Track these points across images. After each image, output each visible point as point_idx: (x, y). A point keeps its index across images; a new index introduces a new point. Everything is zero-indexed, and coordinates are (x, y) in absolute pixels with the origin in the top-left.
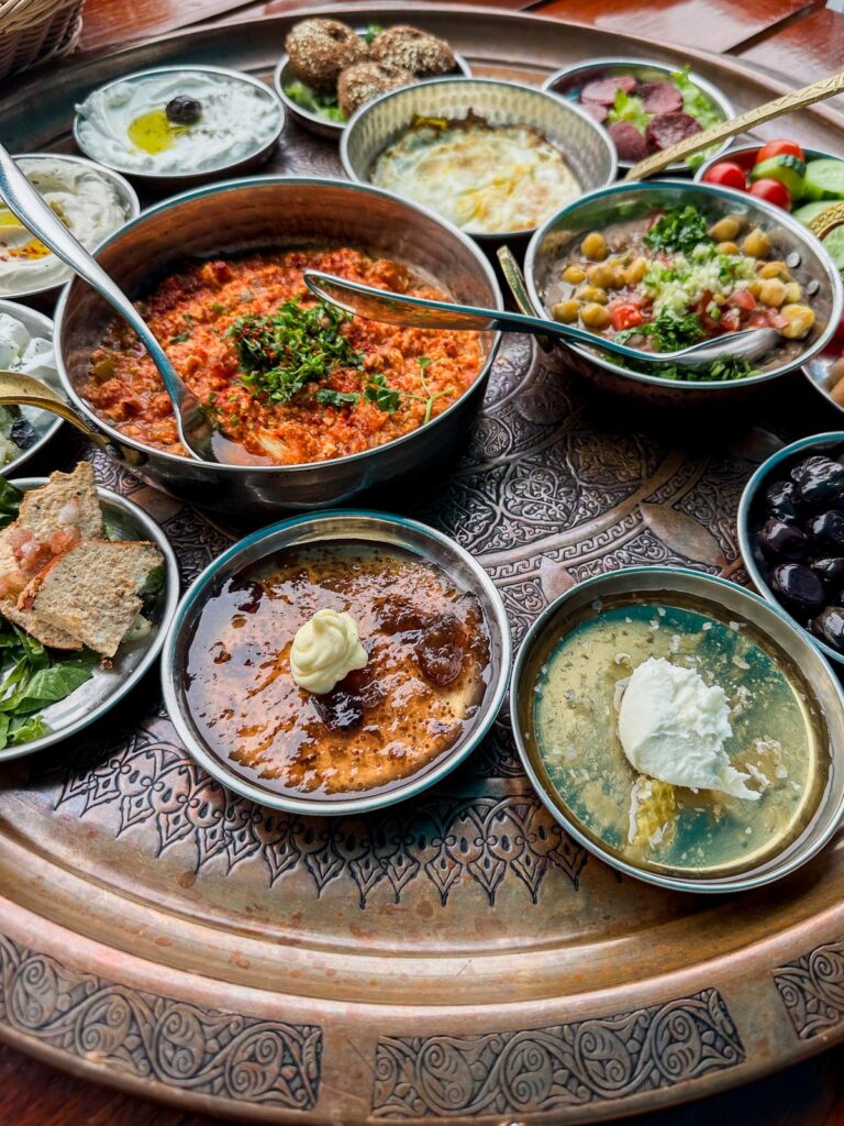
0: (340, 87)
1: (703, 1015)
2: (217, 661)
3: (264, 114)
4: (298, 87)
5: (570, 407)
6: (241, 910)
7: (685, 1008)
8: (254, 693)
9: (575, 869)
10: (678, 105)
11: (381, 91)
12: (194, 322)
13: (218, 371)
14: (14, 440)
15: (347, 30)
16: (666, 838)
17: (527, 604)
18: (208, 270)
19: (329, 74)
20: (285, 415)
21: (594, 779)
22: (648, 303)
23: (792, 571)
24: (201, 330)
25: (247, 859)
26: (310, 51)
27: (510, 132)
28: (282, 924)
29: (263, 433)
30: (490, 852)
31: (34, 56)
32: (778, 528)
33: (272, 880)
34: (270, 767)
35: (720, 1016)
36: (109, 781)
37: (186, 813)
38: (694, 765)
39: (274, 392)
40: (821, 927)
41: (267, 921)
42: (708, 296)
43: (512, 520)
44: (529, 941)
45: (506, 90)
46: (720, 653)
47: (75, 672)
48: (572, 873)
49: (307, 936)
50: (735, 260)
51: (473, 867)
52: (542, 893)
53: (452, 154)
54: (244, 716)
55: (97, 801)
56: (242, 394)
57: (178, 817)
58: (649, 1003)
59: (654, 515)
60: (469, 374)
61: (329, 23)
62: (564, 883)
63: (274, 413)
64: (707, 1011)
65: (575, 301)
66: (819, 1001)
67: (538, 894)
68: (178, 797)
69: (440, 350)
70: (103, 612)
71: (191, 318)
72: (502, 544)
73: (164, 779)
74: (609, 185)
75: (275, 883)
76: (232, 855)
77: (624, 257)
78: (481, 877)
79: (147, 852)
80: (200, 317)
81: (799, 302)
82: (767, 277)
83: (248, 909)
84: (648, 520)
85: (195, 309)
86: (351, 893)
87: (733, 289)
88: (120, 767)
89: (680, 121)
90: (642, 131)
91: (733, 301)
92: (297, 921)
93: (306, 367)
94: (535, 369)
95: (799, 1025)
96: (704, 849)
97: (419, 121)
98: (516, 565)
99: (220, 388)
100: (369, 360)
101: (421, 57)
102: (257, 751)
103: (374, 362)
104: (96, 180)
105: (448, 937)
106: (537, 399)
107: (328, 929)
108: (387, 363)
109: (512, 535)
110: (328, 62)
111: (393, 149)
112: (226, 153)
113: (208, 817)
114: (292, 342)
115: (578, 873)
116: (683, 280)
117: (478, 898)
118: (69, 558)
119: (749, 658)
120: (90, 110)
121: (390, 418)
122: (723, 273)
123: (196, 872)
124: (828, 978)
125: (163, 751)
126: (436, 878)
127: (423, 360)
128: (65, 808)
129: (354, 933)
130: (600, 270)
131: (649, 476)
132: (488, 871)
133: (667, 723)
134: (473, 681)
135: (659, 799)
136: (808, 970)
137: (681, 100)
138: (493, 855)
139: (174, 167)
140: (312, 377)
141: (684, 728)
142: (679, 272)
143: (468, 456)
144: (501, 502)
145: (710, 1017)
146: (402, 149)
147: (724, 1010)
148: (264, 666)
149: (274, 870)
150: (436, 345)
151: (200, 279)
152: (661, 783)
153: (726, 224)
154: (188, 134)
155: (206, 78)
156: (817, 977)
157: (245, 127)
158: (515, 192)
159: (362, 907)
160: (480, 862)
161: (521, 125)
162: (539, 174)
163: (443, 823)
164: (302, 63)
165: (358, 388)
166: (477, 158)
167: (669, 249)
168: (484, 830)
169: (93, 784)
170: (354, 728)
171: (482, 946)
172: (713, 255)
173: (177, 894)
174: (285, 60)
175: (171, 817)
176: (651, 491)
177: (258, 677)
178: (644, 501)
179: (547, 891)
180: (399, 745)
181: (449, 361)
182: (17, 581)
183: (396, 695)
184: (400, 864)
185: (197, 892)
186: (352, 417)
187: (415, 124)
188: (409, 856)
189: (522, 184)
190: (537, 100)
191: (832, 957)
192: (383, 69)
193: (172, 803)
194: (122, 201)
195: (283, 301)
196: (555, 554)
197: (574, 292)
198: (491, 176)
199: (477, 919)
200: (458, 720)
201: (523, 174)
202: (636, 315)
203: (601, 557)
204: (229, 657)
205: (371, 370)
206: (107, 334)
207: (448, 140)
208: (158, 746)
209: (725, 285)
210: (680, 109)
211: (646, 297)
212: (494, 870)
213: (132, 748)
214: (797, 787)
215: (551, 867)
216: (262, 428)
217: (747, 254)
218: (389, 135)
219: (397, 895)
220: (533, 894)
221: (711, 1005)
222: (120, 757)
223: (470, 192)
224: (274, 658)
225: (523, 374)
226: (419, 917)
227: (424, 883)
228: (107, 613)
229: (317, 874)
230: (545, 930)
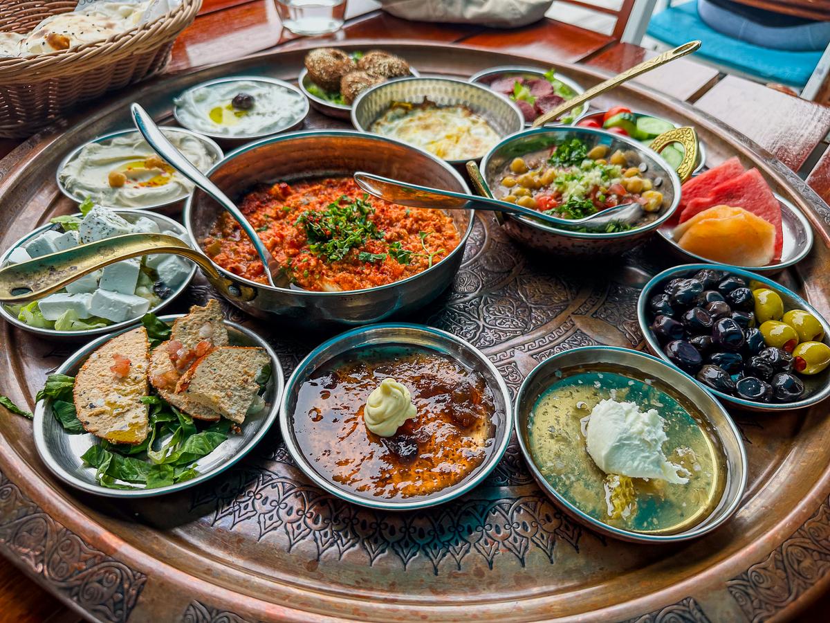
0: (343, 85)
1: (687, 615)
2: (314, 420)
3: (296, 102)
4: (314, 88)
5: (515, 262)
6: (353, 583)
7: (675, 611)
8: (343, 439)
9: (575, 539)
10: (551, 91)
11: (370, 86)
12: (270, 219)
13: (292, 245)
14: (157, 294)
15: (343, 54)
16: (632, 512)
17: (510, 378)
18: (276, 189)
19: (335, 79)
20: (338, 269)
21: (578, 480)
22: (559, 195)
23: (679, 344)
24: (276, 223)
25: (352, 549)
26: (322, 65)
27: (451, 109)
28: (382, 591)
29: (327, 281)
30: (516, 532)
31: (144, 73)
32: (665, 320)
33: (372, 561)
34: (361, 484)
35: (699, 615)
36: (248, 504)
37: (305, 522)
38: (645, 462)
39: (331, 254)
40: (750, 554)
41: (371, 589)
42: (596, 188)
43: (491, 329)
44: (552, 588)
45: (448, 83)
46: (642, 399)
47: (216, 436)
48: (573, 542)
49: (401, 597)
50: (609, 167)
51: (506, 542)
52: (556, 557)
53: (417, 123)
54: (338, 453)
55: (241, 518)
56: (310, 257)
57: (300, 524)
58: (651, 610)
59: (582, 322)
60: (451, 242)
61: (332, 50)
62: (569, 549)
63: (331, 269)
64: (690, 612)
65: (512, 196)
66: (760, 601)
67: (553, 557)
68: (298, 512)
69: (430, 229)
70: (235, 393)
71: (268, 217)
72: (487, 343)
73: (286, 501)
74: (522, 131)
75: (373, 563)
76: (341, 547)
77: (538, 171)
78: (513, 549)
79: (281, 550)
80: (274, 216)
81: (650, 190)
82: (630, 176)
83: (357, 582)
84: (578, 325)
85: (270, 211)
86: (427, 566)
87: (611, 184)
88: (255, 495)
89: (553, 99)
90: (532, 105)
91: (611, 190)
92: (392, 587)
93: (351, 238)
94: (488, 240)
95: (751, 617)
96: (658, 518)
97: (395, 104)
98: (498, 355)
99: (295, 255)
100: (388, 235)
101: (391, 68)
102: (350, 475)
103: (391, 236)
104: (193, 140)
105: (498, 590)
106: (493, 258)
107: (415, 591)
108: (400, 237)
109: (492, 337)
110: (334, 72)
111: (380, 120)
112: (276, 124)
113: (320, 524)
114: (341, 224)
115: (577, 542)
116: (580, 180)
117: (514, 563)
118: (211, 357)
119: (661, 400)
120: (184, 102)
121: (406, 269)
122: (603, 174)
123: (318, 560)
124: (763, 585)
125: (282, 483)
126: (483, 551)
127: (422, 234)
128: (219, 524)
129: (433, 592)
130: (525, 177)
131: (573, 299)
132: (517, 545)
133: (625, 436)
134: (486, 424)
135: (624, 487)
136: (748, 581)
137: (552, 88)
138: (519, 535)
139: (243, 132)
140: (355, 245)
141: (636, 438)
142: (576, 175)
143: (455, 292)
144: (482, 319)
145: (692, 616)
146: (386, 120)
147: (700, 611)
148: (347, 421)
149: (372, 555)
150: (428, 225)
151: (270, 195)
152: (623, 477)
153: (598, 148)
154: (247, 115)
155: (255, 84)
156: (755, 585)
157: (285, 109)
158: (459, 142)
159: (436, 574)
160: (511, 539)
161: (458, 105)
162: (473, 132)
163: (481, 516)
164: (317, 73)
165: (384, 251)
166: (432, 124)
167: (565, 165)
168: (509, 519)
169: (237, 508)
170: (413, 457)
171: (522, 593)
172: (594, 166)
173: (306, 576)
174: (305, 72)
175: (295, 525)
176: (577, 307)
177: (344, 428)
178: (573, 313)
179: (558, 554)
180: (446, 466)
181: (438, 234)
182: (172, 377)
183: (438, 434)
184: (457, 545)
185: (319, 573)
186: (381, 268)
187: (391, 106)
188: (463, 539)
189: (464, 137)
190: (467, 88)
191: (762, 572)
192: (369, 75)
193: (294, 516)
194: (210, 153)
195: (328, 204)
196: (523, 347)
197: (510, 192)
198: (443, 134)
199: (515, 576)
200: (481, 448)
201: (464, 132)
202: (553, 201)
203: (553, 348)
204: (322, 417)
205: (390, 241)
206: (212, 228)
207: (413, 115)
208: (279, 480)
209: (606, 181)
210: (553, 93)
211: (557, 191)
212: (521, 544)
213: (261, 482)
214: (709, 475)
215: (559, 539)
216: (325, 277)
217: (616, 164)
218: (377, 112)
219: (459, 564)
220: (550, 557)
221: (691, 608)
222: (253, 489)
223: (432, 143)
224: (353, 416)
225: (482, 244)
226: (476, 578)
227: (475, 555)
228: (237, 394)
229: (402, 555)
230: (562, 580)
